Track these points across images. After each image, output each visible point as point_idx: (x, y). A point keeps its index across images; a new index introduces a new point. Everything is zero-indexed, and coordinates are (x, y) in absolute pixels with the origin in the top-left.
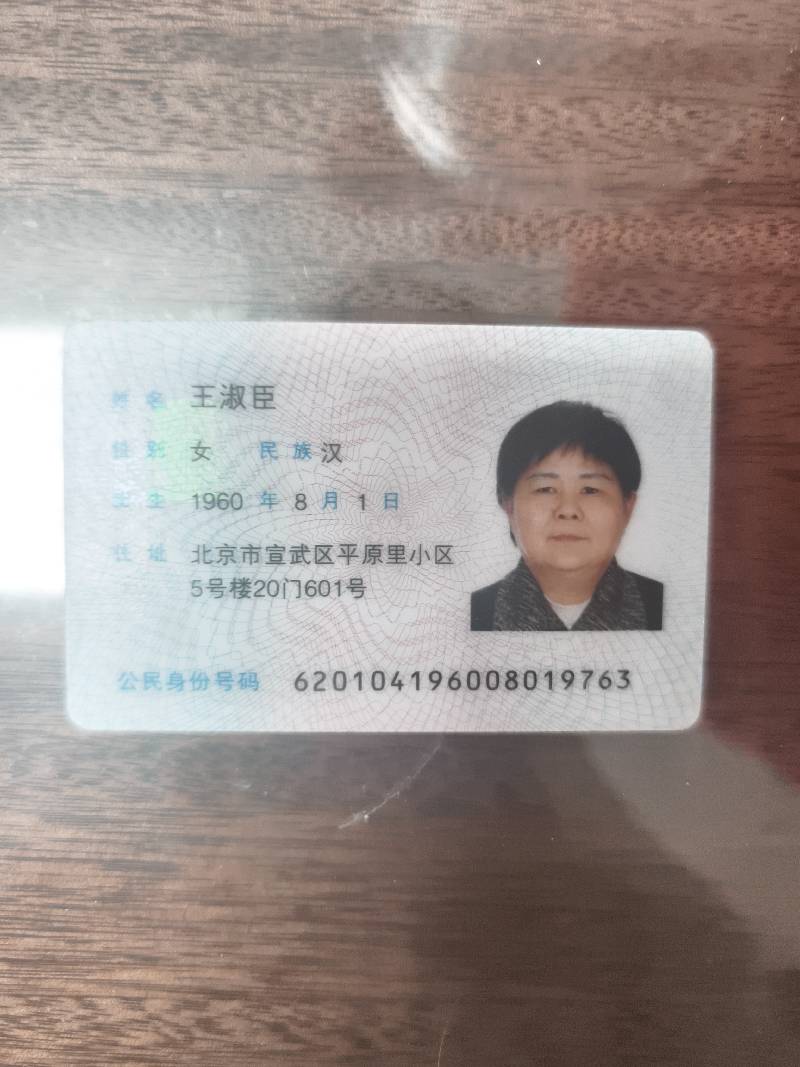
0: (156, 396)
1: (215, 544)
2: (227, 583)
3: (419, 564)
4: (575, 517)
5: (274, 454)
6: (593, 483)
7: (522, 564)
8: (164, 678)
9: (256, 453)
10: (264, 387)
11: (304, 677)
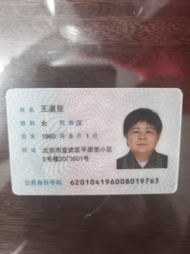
0: (31, 109)
1: (49, 148)
2: (52, 158)
3: (103, 152)
4: (144, 139)
5: (64, 124)
6: (149, 130)
7: (130, 152)
8: (37, 182)
9: (59, 123)
10: (61, 106)
11: (73, 181)
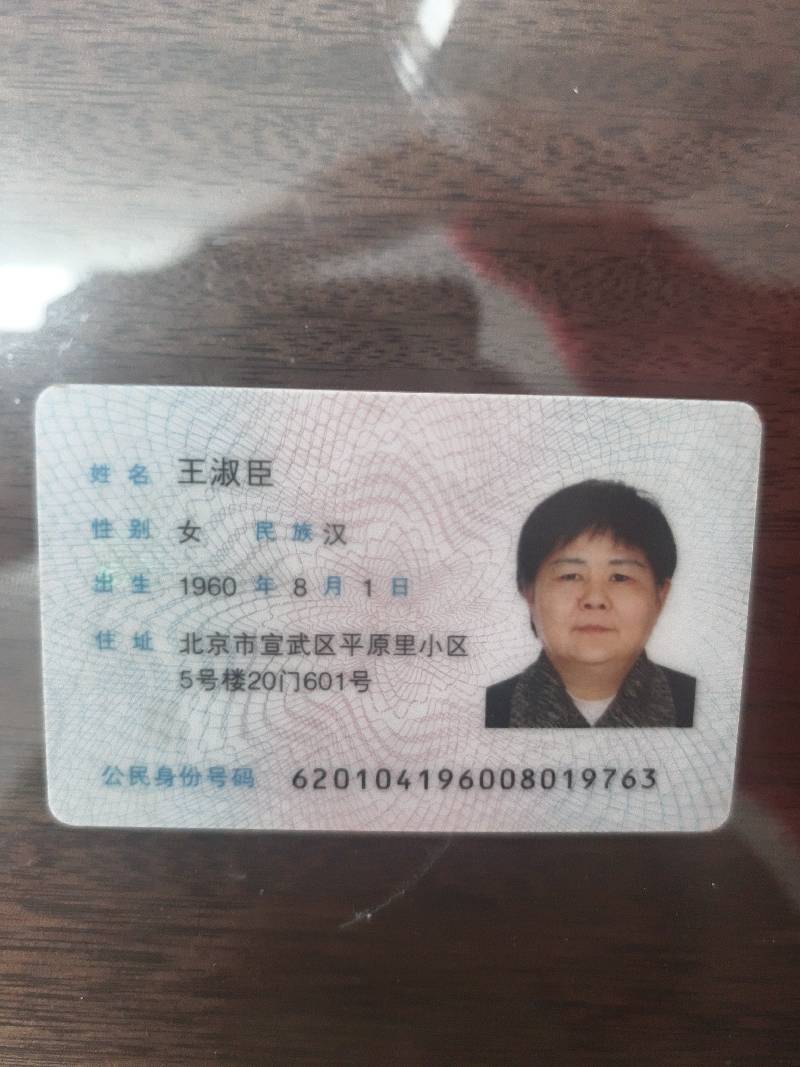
0: (139, 470)
1: (205, 633)
2: (219, 674)
3: (430, 655)
4: (602, 607)
5: (271, 536)
6: (624, 570)
7: (544, 656)
8: (152, 773)
9: (251, 534)
10: (261, 462)
11: (303, 774)
